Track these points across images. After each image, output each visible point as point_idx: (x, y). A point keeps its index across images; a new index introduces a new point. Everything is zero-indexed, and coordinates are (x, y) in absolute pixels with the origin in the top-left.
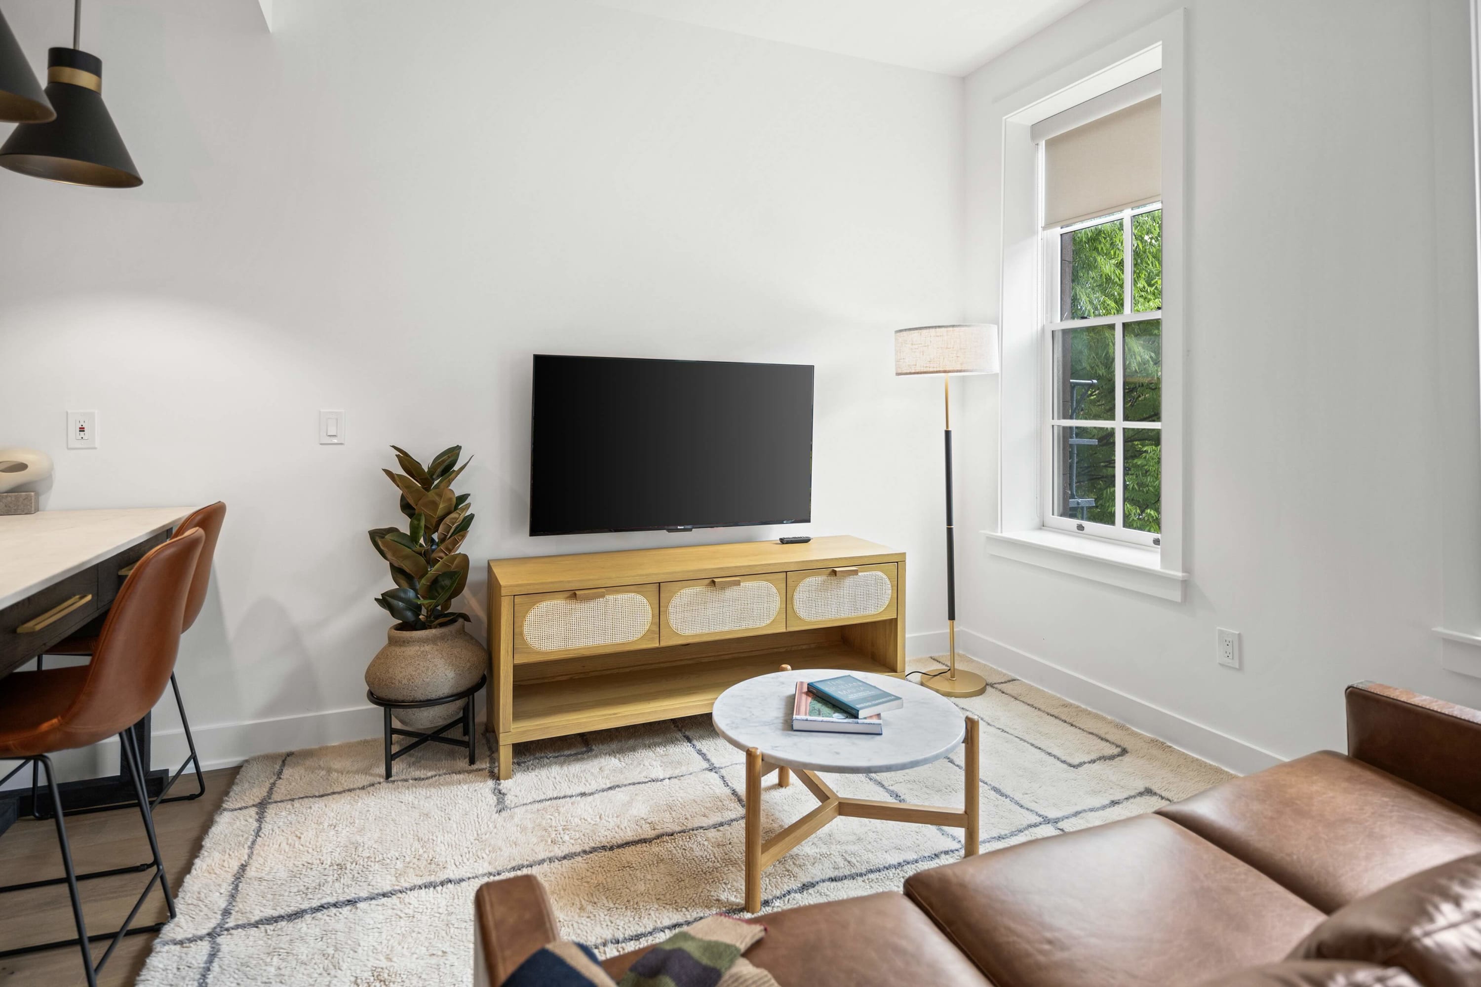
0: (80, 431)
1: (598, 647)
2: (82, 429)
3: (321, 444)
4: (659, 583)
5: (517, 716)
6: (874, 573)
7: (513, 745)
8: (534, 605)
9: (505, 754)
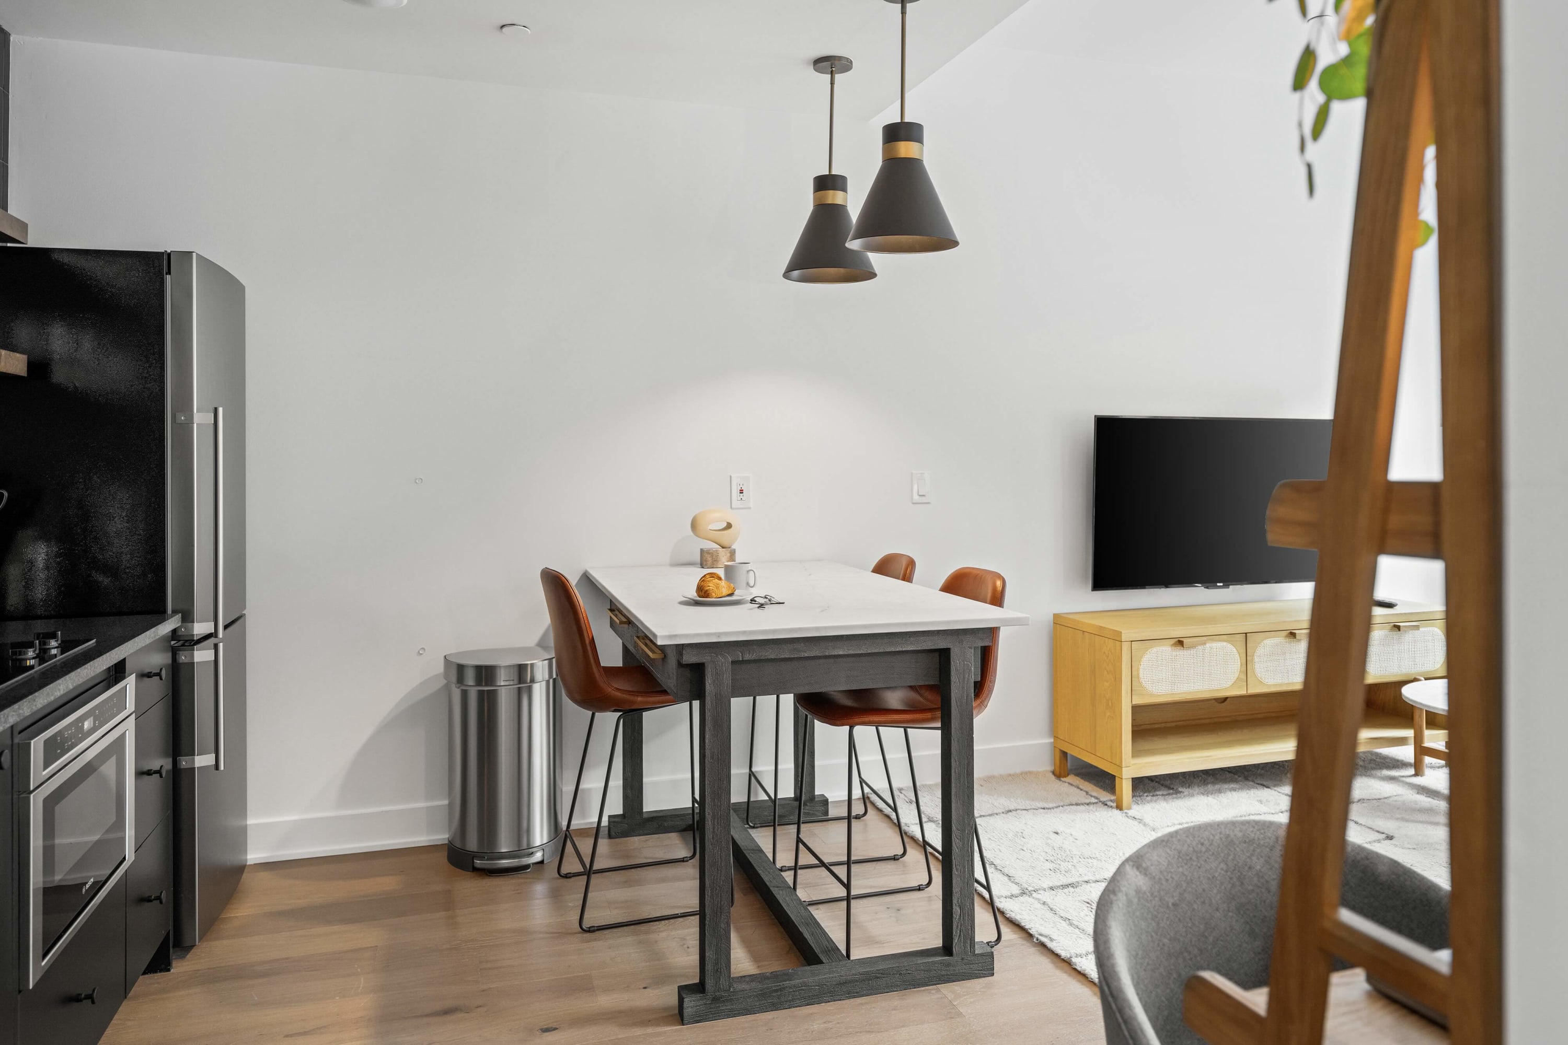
0: (740, 493)
1: (1198, 692)
2: (741, 492)
3: (914, 503)
4: (1246, 633)
5: (1136, 753)
6: (1431, 629)
7: (1132, 778)
8: (1147, 650)
9: (1126, 788)
